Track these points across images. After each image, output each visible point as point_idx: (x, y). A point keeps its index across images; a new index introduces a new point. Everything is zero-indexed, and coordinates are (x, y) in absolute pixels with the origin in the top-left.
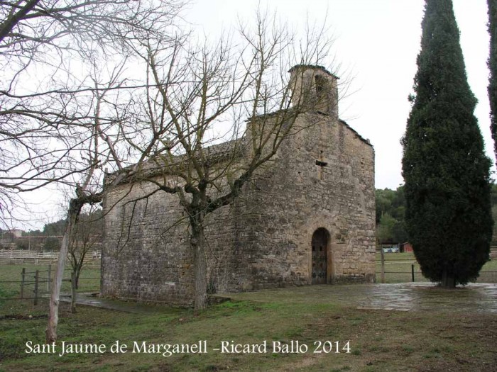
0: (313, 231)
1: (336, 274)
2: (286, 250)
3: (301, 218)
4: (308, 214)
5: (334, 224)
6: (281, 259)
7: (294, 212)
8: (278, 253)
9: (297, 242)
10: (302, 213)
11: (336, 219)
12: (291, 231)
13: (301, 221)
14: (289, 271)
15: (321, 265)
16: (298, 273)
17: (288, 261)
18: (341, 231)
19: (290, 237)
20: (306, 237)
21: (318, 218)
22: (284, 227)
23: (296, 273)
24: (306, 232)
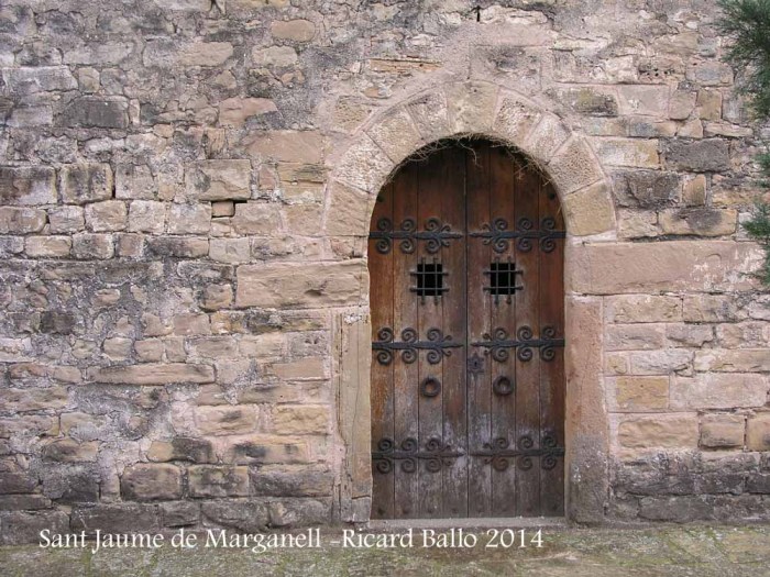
0: (385, 167)
1: (615, 448)
2: (127, 304)
3: (257, 87)
4: (331, 57)
5: (605, 108)
6: (79, 364)
7: (196, 51)
8: (55, 325)
9: (229, 246)
10: (264, 55)
11: (623, 67)
12: (163, 181)
13: (268, 106)
14: (159, 431)
15: (504, 389)
16: (246, 449)
17: (140, 373)
18: (675, 150)
19: (158, 219)
20: (313, 209)
21: (422, 79)
22: (106, 156)
23: (221, 445)
24: (313, 174)
